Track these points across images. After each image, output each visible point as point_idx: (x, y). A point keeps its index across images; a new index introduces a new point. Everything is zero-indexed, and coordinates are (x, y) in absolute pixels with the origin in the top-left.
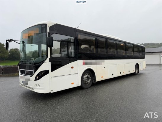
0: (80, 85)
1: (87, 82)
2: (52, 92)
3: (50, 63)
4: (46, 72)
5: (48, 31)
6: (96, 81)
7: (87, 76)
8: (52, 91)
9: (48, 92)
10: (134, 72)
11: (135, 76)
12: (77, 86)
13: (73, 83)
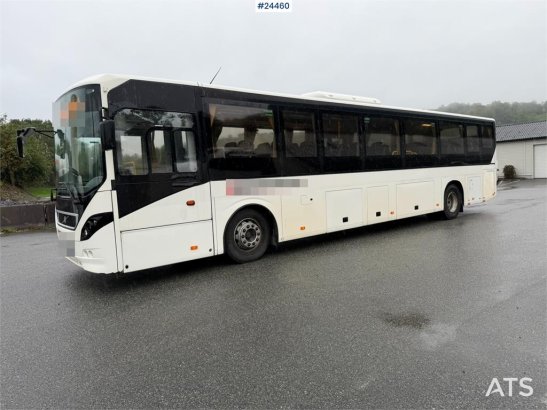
0: (220, 250)
1: (246, 245)
2: (126, 271)
3: (115, 192)
4: (105, 219)
5: (105, 104)
6: (280, 241)
7: (248, 227)
8: (127, 267)
9: (115, 272)
10: (441, 208)
11: (444, 222)
12: (211, 254)
13: (196, 248)
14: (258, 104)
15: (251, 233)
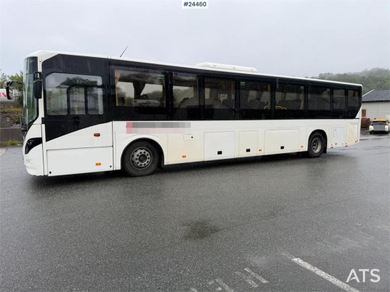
0: (118, 167)
1: (139, 165)
2: (50, 175)
3: (44, 125)
4: (37, 141)
5: (40, 69)
6: (165, 164)
7: (141, 153)
8: (50, 173)
9: (42, 174)
12: (111, 169)
13: (100, 164)
14: (153, 71)
15: (143, 158)
